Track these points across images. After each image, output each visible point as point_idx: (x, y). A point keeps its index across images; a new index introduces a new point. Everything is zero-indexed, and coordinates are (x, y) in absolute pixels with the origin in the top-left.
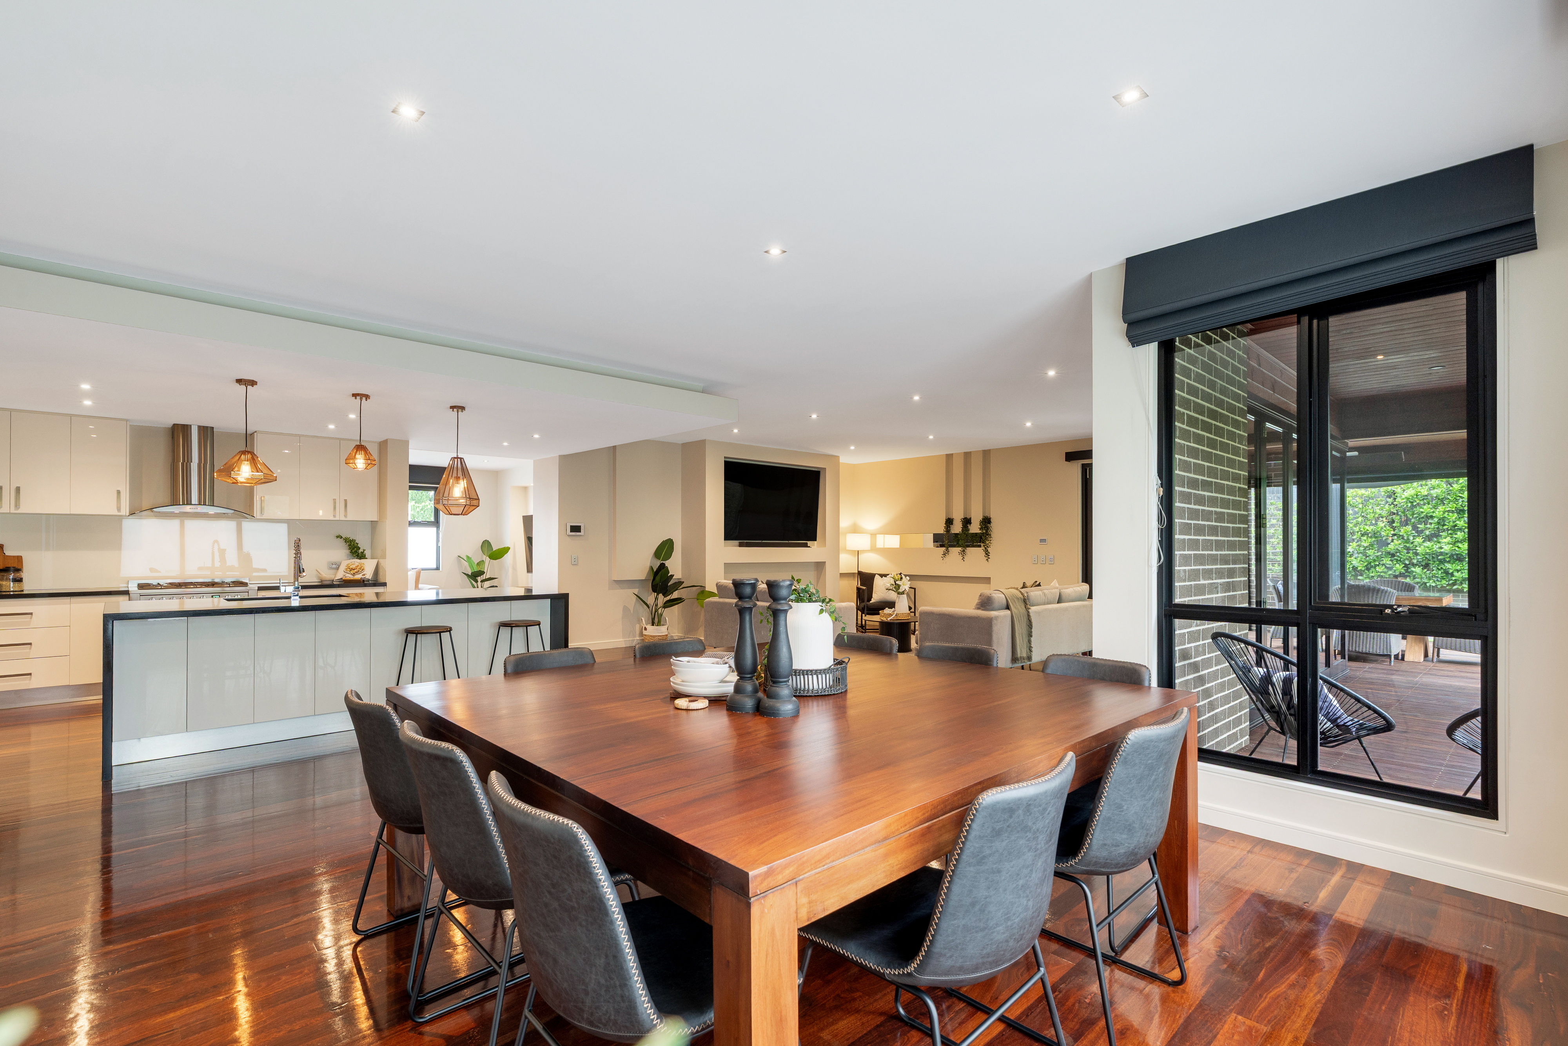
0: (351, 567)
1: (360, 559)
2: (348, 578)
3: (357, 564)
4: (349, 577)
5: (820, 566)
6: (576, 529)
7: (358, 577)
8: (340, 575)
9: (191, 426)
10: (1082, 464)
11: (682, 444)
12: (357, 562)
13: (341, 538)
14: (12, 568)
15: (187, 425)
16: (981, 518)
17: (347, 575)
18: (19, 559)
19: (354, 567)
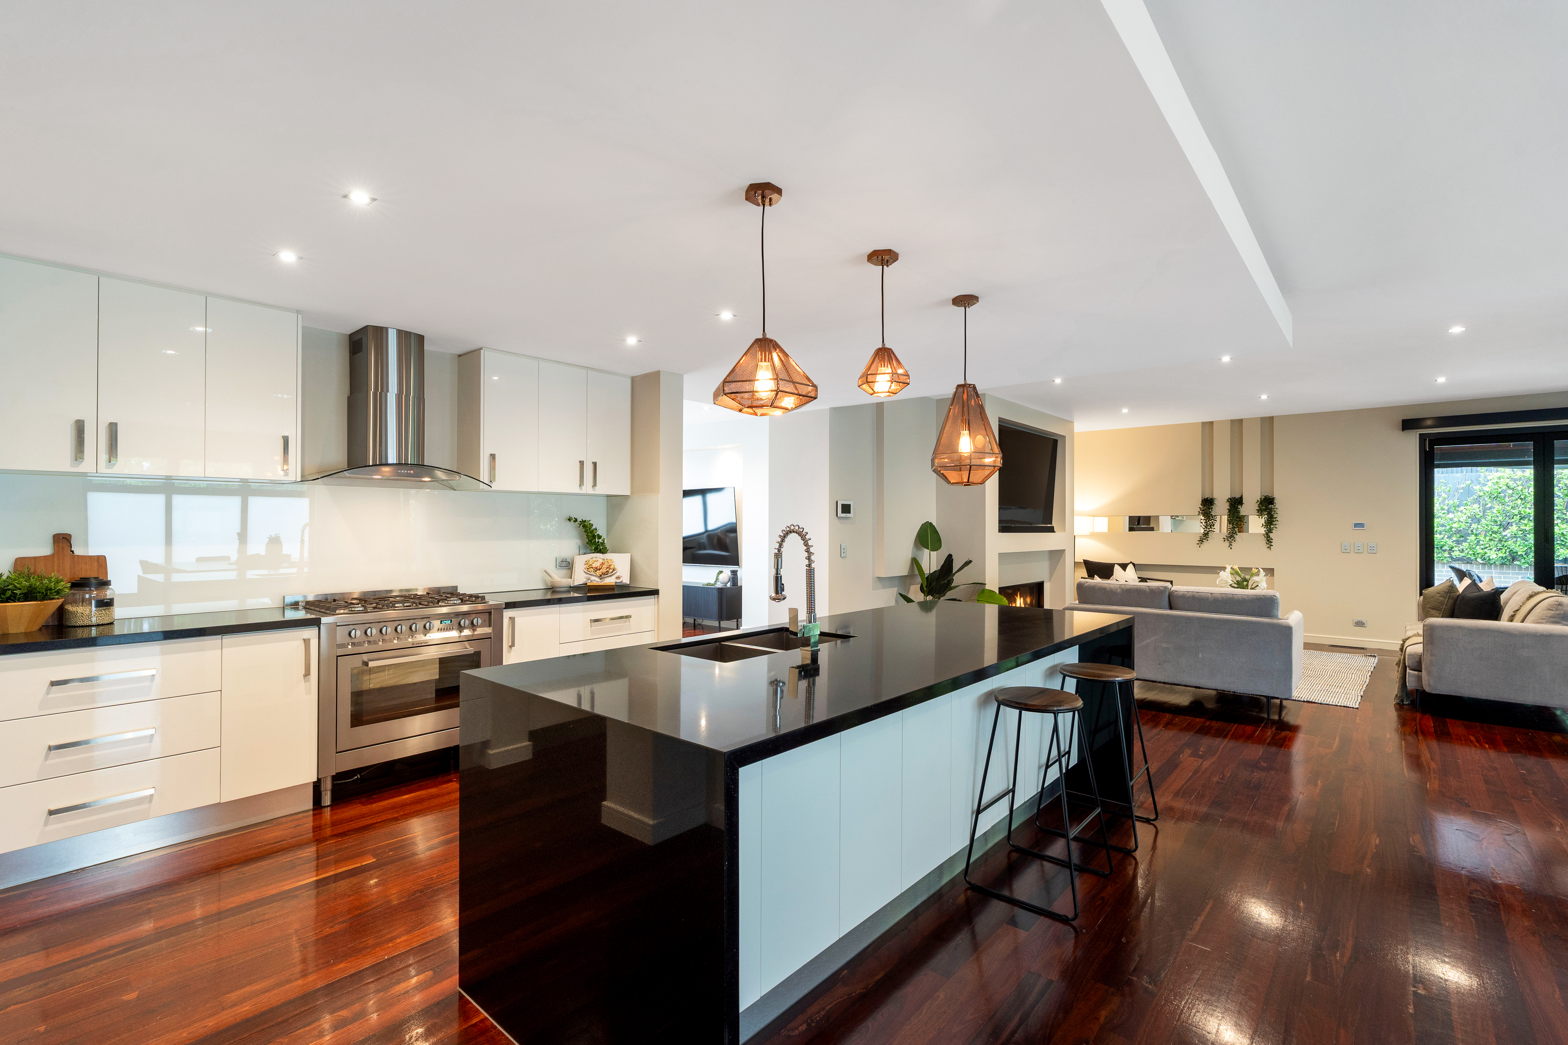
0: (594, 565)
1: (603, 553)
2: (594, 583)
3: (601, 561)
4: (596, 581)
5: (1056, 556)
6: (846, 509)
7: (610, 581)
8: (580, 578)
9: (387, 329)
10: (1420, 434)
11: (937, 400)
12: (597, 559)
13: (576, 520)
14: (94, 581)
15: (382, 328)
16: (1258, 497)
17: (593, 578)
18: (101, 561)
19: (597, 565)
